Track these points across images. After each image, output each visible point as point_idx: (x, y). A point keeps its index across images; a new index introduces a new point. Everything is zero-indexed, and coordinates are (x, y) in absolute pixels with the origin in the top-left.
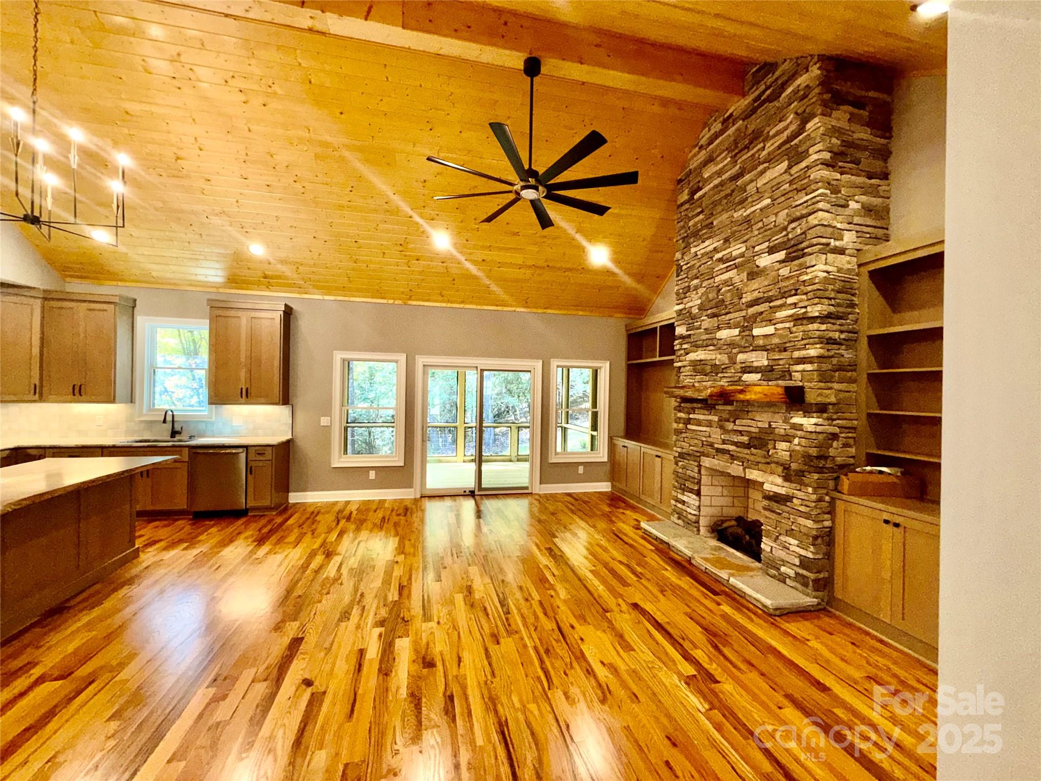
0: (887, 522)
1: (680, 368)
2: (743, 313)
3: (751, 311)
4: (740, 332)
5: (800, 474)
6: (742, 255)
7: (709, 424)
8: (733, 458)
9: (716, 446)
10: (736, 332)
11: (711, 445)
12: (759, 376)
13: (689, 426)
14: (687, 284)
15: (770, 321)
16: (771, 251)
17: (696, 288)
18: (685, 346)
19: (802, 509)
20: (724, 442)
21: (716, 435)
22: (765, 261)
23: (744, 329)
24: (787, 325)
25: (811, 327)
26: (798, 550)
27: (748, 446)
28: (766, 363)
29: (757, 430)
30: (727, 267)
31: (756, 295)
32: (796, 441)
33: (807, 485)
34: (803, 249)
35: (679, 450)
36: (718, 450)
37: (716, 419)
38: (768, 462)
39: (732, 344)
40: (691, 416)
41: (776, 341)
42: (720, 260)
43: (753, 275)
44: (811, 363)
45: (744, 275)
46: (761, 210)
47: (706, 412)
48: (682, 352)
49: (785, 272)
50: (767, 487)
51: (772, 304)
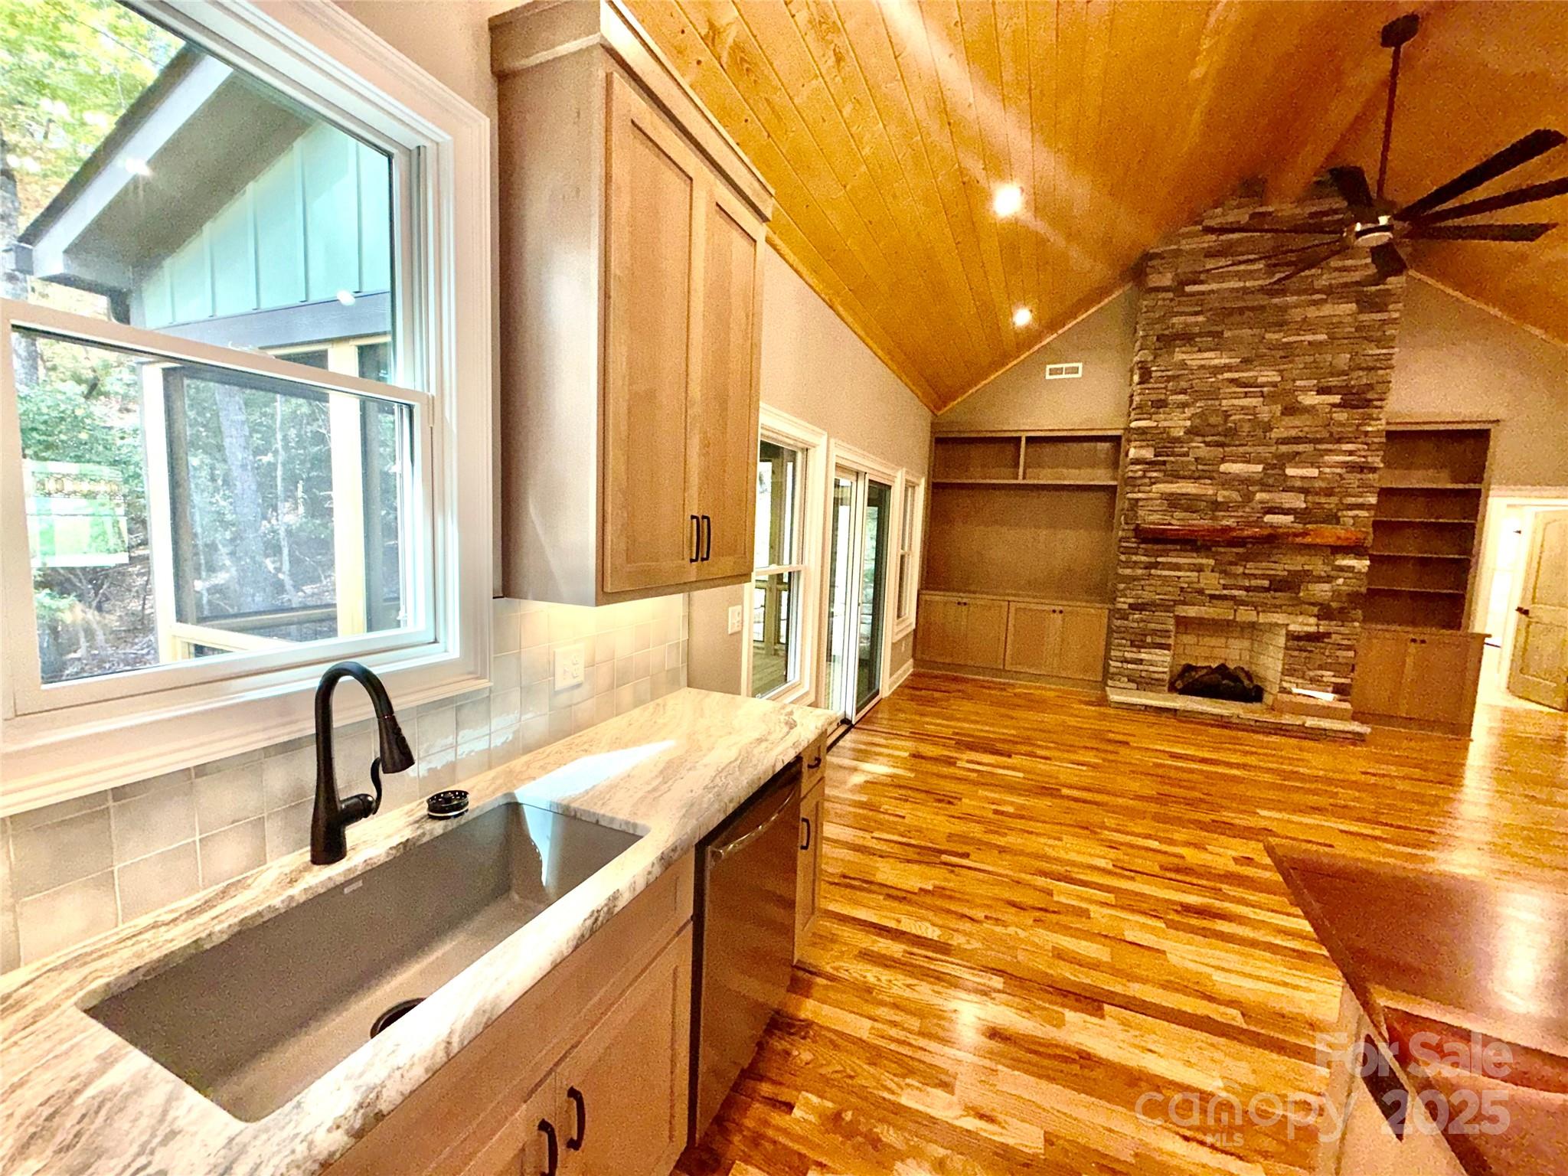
0: (1414, 641)
1: (1137, 500)
2: (1273, 449)
3: (1283, 448)
4: (1264, 468)
5: (1341, 610)
6: (1274, 385)
7: (1200, 569)
8: (1238, 602)
9: (1207, 592)
10: (1260, 468)
11: (1201, 592)
12: (1291, 518)
13: (1153, 571)
14: (1163, 397)
15: (1312, 465)
16: (1322, 391)
17: (1184, 405)
18: (1155, 474)
19: (1345, 642)
20: (1225, 587)
21: (1211, 582)
22: (1310, 399)
23: (1268, 466)
24: (1339, 470)
25: (1371, 476)
26: (1334, 680)
27: (1267, 590)
28: (1304, 506)
29: (1286, 573)
30: (1246, 393)
31: (1293, 433)
32: (1340, 581)
33: (1354, 621)
34: (1371, 400)
35: (1131, 601)
36: (1212, 597)
37: (1212, 562)
38: (1297, 606)
39: (1246, 481)
40: (1159, 559)
41: (1318, 484)
42: (1232, 381)
43: (1291, 410)
44: (1368, 510)
45: (1278, 409)
46: (1310, 343)
47: (1195, 555)
48: (1147, 480)
49: (1341, 416)
50: (1292, 628)
51: (1319, 447)
